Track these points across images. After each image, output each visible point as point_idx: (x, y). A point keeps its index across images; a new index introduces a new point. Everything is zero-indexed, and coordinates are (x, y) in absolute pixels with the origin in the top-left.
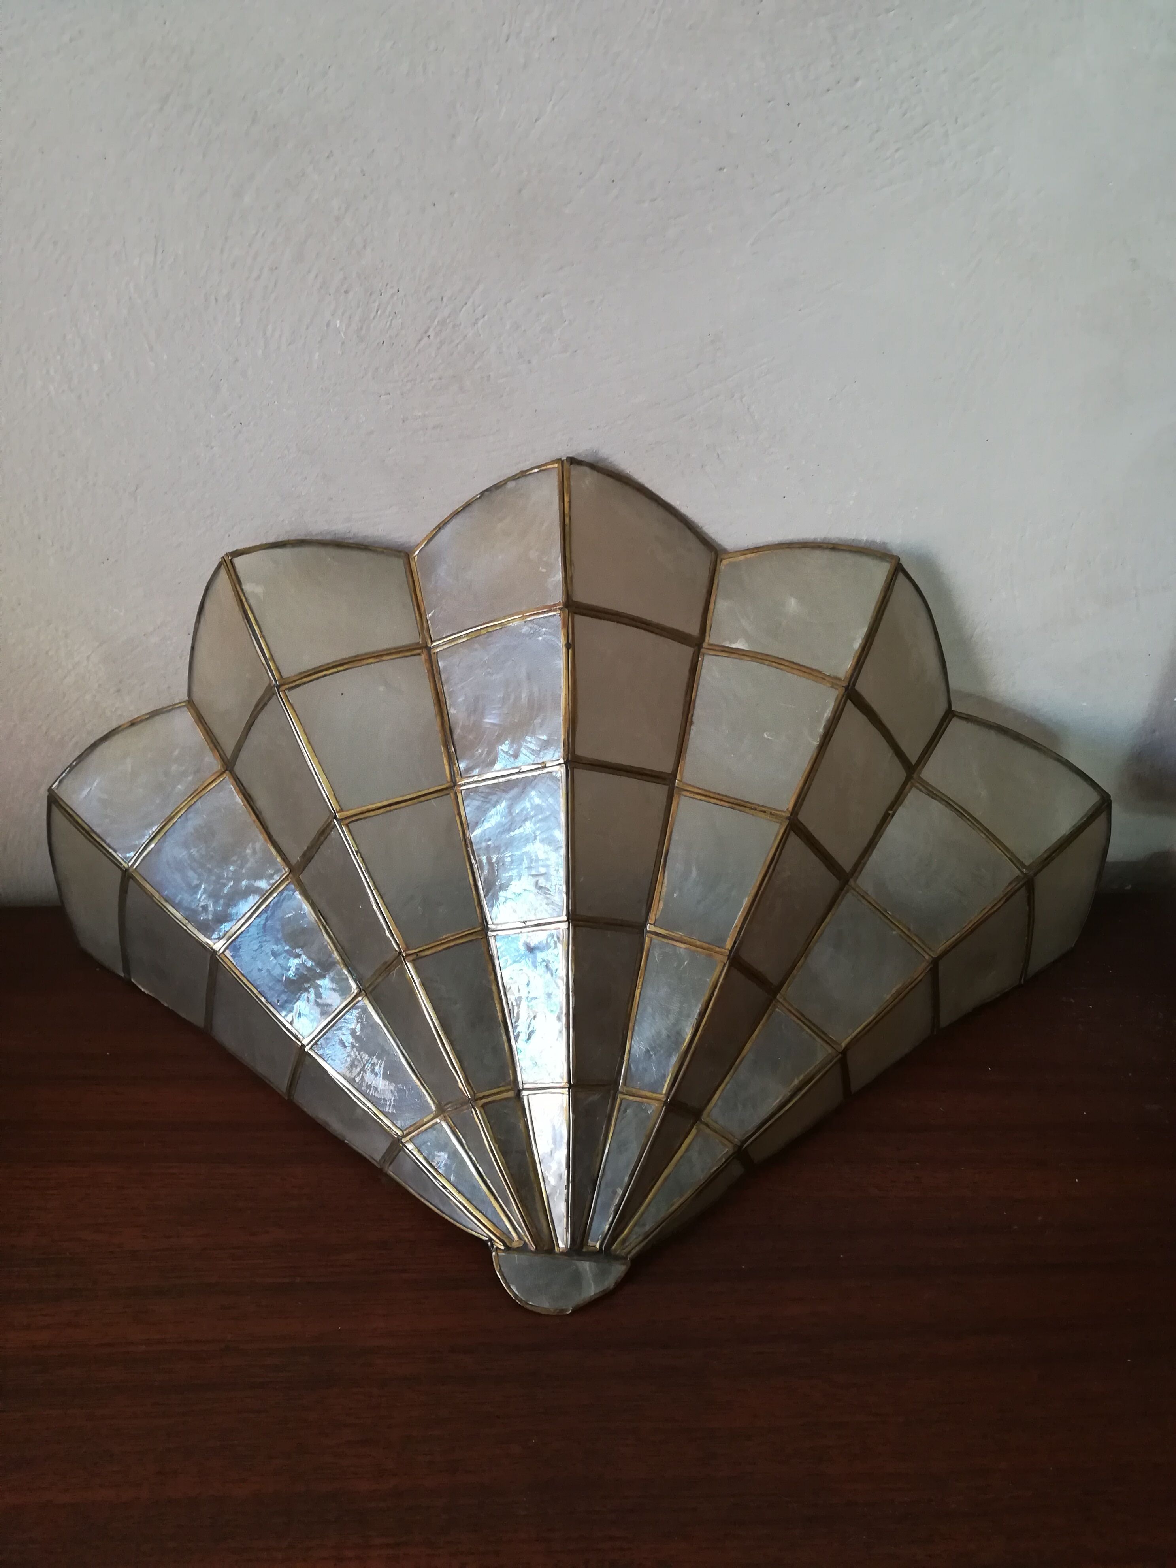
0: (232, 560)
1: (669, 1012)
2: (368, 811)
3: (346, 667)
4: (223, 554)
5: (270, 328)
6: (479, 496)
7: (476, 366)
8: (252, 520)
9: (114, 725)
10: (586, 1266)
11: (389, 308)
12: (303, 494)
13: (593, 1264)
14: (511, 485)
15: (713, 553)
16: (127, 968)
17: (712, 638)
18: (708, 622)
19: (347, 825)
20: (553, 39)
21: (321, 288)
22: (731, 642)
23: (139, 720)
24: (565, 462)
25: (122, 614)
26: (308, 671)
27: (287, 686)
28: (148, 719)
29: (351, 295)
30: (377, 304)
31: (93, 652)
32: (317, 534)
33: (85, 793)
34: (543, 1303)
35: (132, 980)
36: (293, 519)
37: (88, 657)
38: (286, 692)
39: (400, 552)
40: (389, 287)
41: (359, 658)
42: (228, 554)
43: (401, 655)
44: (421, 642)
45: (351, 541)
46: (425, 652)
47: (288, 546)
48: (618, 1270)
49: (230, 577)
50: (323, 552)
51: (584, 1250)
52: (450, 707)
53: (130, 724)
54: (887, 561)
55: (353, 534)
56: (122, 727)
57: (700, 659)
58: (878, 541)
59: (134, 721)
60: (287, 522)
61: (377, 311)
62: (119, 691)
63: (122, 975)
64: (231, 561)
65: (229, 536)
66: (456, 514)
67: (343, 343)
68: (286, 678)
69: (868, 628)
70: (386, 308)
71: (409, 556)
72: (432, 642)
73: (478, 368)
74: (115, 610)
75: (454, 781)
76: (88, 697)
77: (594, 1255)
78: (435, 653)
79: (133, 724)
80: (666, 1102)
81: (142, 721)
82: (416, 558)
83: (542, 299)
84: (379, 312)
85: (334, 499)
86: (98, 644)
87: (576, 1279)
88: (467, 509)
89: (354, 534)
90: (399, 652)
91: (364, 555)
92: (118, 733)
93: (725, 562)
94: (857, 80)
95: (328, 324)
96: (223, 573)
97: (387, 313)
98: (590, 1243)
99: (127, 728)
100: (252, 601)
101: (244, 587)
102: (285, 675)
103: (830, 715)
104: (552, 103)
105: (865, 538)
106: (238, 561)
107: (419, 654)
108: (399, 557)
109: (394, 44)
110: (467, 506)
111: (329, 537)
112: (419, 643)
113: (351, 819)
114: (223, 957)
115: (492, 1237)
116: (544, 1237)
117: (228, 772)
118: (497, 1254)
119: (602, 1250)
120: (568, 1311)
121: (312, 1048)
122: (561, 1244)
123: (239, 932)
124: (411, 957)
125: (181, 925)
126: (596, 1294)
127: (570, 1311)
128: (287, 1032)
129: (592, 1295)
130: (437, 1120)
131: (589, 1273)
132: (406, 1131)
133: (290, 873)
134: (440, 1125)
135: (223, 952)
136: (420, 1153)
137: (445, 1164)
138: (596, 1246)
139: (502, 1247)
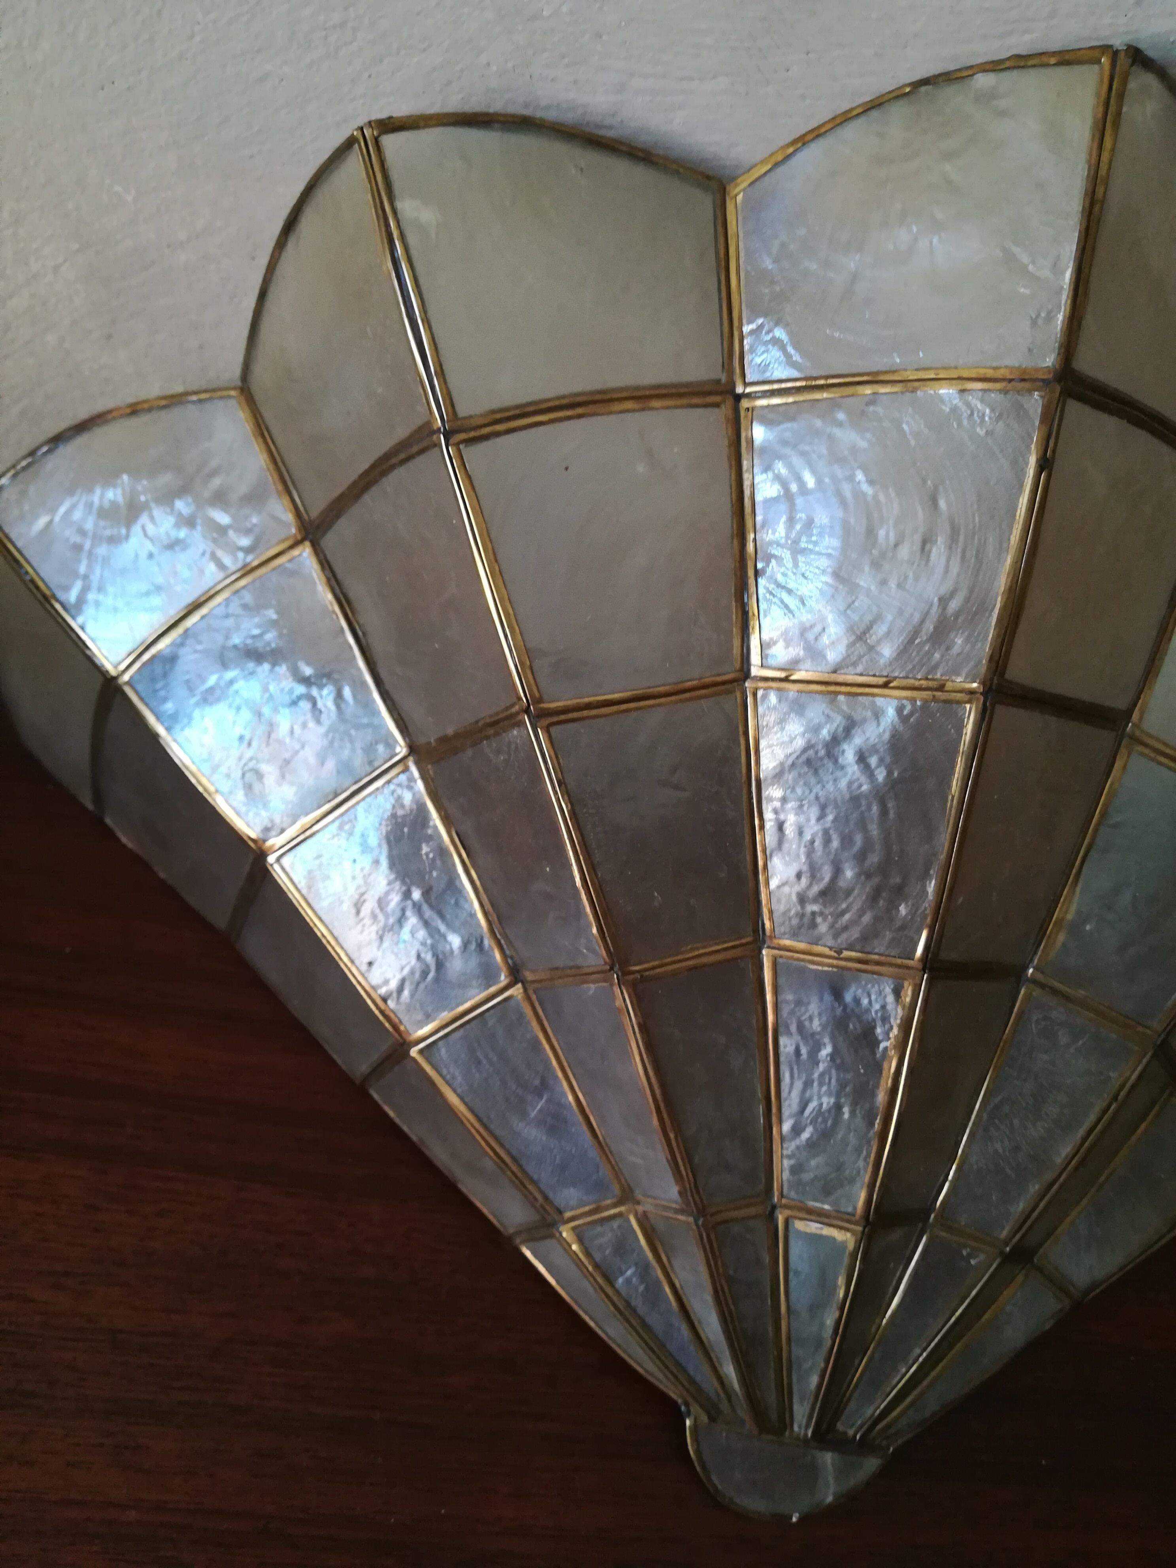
0: (380, 139)
2: (589, 706)
3: (580, 411)
4: (362, 121)
6: (908, 90)
8: (424, 50)
9: (100, 406)
10: (830, 1460)
12: (545, 13)
13: (838, 1455)
14: (983, 81)
16: (98, 796)
19: (547, 730)
23: (146, 406)
24: (1122, 55)
25: (129, 198)
26: (507, 409)
27: (463, 436)
28: (164, 407)
31: (65, 261)
32: (548, 107)
33: (42, 522)
34: (755, 1505)
35: (108, 821)
36: (510, 65)
37: (56, 268)
38: (462, 446)
39: (709, 178)
41: (608, 396)
42: (373, 124)
43: (685, 401)
44: (724, 381)
45: (611, 134)
46: (730, 401)
47: (496, 125)
49: (371, 176)
50: (560, 149)
51: (832, 1436)
53: (129, 411)
55: (619, 120)
56: (115, 414)
59: (139, 407)
60: (494, 68)
62: (109, 337)
63: (90, 806)
64: (376, 140)
65: (370, 76)
66: (844, 119)
68: (464, 418)
71: (725, 189)
72: (746, 384)
74: (118, 188)
75: (745, 670)
76: (51, 338)
77: (841, 1445)
78: (748, 409)
79: (135, 410)
80: (1002, 1254)
81: (150, 410)
82: (740, 198)
85: (604, 38)
86: (77, 246)
87: (810, 1477)
88: (874, 113)
89: (622, 121)
90: (681, 395)
91: (639, 173)
92: (106, 422)
96: (354, 163)
98: (840, 1427)
99: (122, 416)
100: (412, 240)
101: (399, 205)
102: (463, 410)
106: (389, 142)
107: (717, 405)
108: (706, 189)
110: (876, 105)
111: (569, 118)
112: (719, 381)
113: (555, 719)
114: (276, 867)
115: (690, 1400)
116: (774, 1416)
117: (307, 544)
118: (695, 1427)
119: (858, 1437)
120: (792, 1519)
121: (421, 1052)
122: (796, 1428)
123: (308, 833)
124: (631, 977)
125: (206, 795)
126: (836, 1498)
127: (794, 1520)
128: (381, 1018)
129: (830, 1499)
130: (622, 1209)
131: (830, 1468)
132: (568, 1214)
133: (409, 755)
134: (628, 1221)
135: (278, 860)
136: (588, 1254)
137: (628, 1281)
138: (851, 1432)
139: (704, 1419)
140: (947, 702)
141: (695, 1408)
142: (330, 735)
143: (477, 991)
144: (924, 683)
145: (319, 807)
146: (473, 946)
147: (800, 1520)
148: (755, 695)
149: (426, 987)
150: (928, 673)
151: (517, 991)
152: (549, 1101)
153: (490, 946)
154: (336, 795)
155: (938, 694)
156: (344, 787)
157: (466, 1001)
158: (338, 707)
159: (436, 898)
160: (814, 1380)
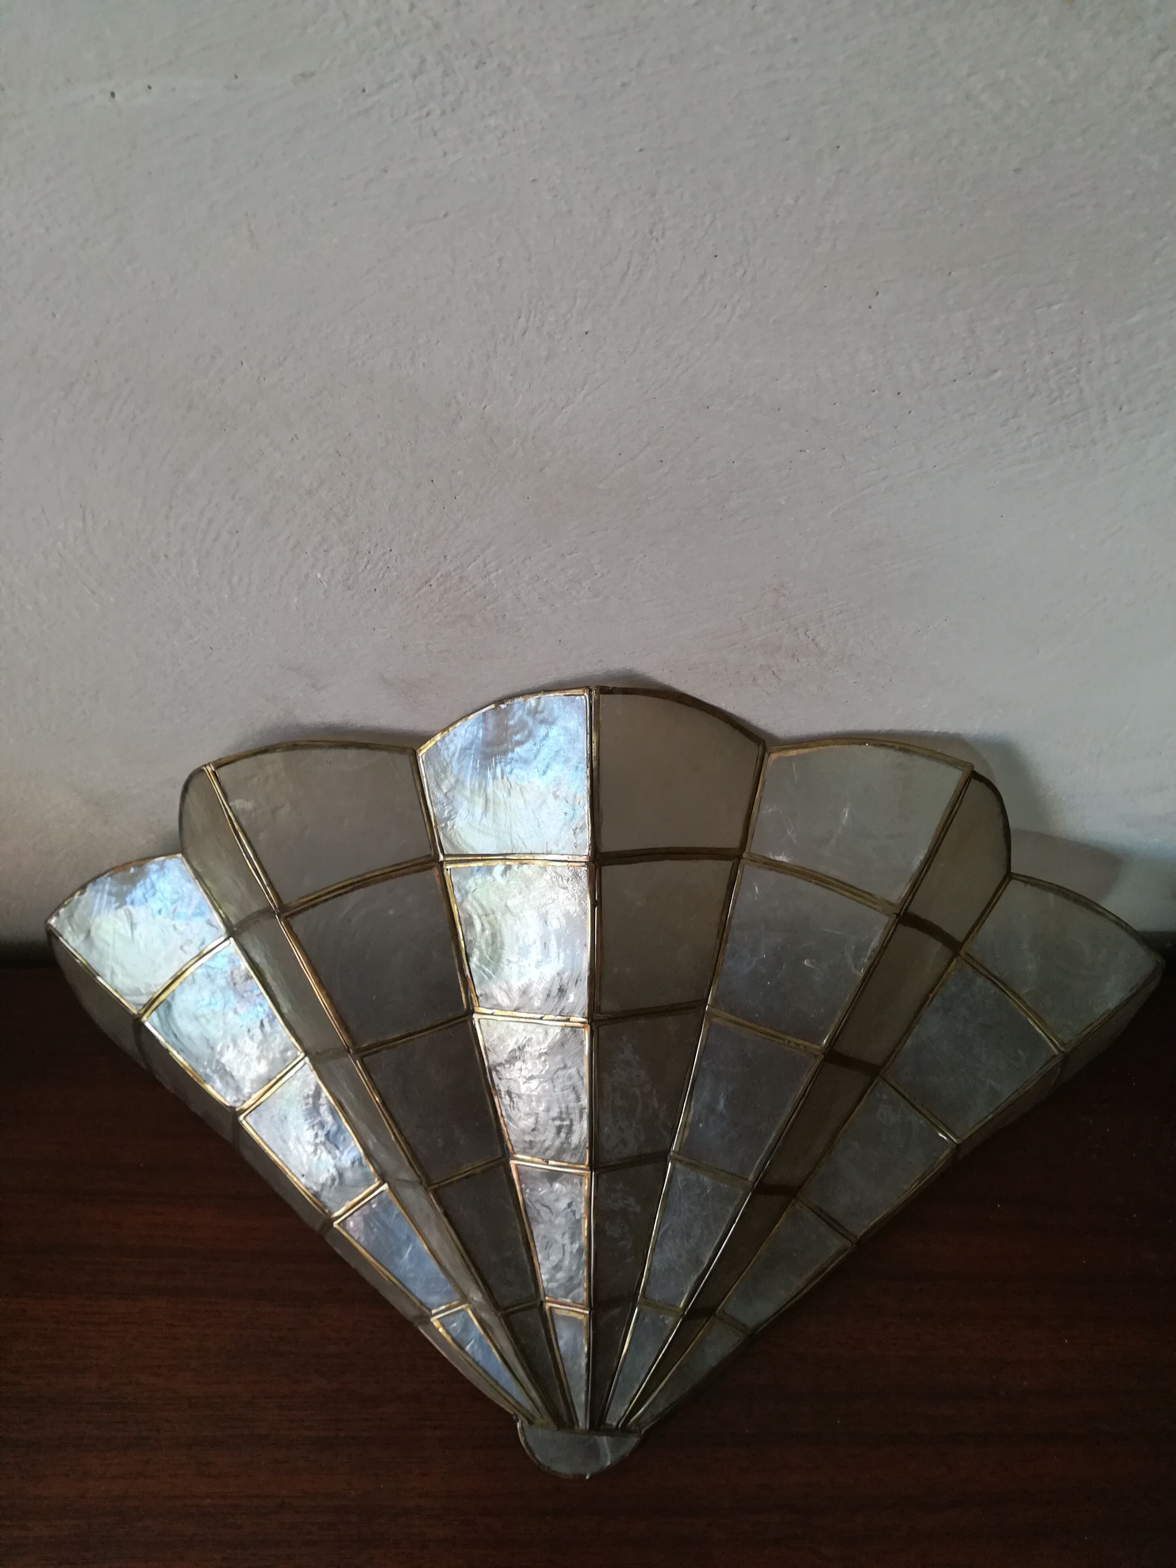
0: (216, 771)
1: (689, 1236)
2: (383, 1044)
3: (351, 887)
5: (235, 579)
7: (489, 608)
10: (604, 1441)
11: (381, 564)
13: (609, 1437)
15: (761, 747)
16: (148, 1066)
17: (755, 847)
18: (751, 829)
19: (361, 1059)
20: (587, 333)
21: (295, 547)
22: (774, 855)
26: (310, 895)
27: (288, 913)
29: (332, 553)
30: (365, 560)
34: (564, 1468)
35: (157, 1077)
38: (288, 919)
40: (379, 547)
41: (366, 877)
42: (211, 765)
43: (411, 870)
44: (433, 855)
46: (437, 866)
48: (633, 1441)
51: (602, 1427)
52: (466, 932)
53: (122, 868)
54: (959, 769)
57: (739, 872)
58: (951, 733)
61: (366, 566)
64: (214, 772)
67: (325, 591)
68: (288, 904)
69: (929, 849)
70: (377, 564)
71: (415, 753)
72: (445, 857)
73: (491, 610)
75: (470, 1011)
77: (610, 1432)
78: (447, 869)
79: (125, 867)
80: (682, 1315)
83: (568, 557)
84: (368, 567)
87: (594, 1452)
90: (408, 867)
93: (774, 756)
94: (995, 371)
95: (307, 576)
97: (379, 567)
98: (608, 1421)
101: (232, 804)
103: (877, 944)
104: (583, 392)
105: (936, 730)
106: (221, 771)
107: (430, 869)
109: (370, 337)
112: (429, 856)
113: (365, 1053)
114: (244, 1122)
115: (517, 1413)
116: (565, 1418)
117: (232, 939)
118: (522, 1428)
119: (620, 1426)
120: (585, 1477)
121: (339, 1224)
122: (580, 1424)
123: (258, 1103)
124: (433, 1187)
125: (199, 1083)
126: (612, 1463)
127: (587, 1477)
128: (314, 1205)
129: (608, 1463)
130: (463, 1306)
131: (606, 1446)
132: (434, 1312)
133: (305, 1057)
134: (467, 1313)
135: (245, 1118)
136: (448, 1332)
137: (472, 1347)
138: (614, 1424)
139: (526, 1423)
140: (572, 1027)
141: (520, 1417)
142: (261, 1048)
143: (363, 1189)
144: (559, 1018)
145: (263, 1087)
146: (357, 1163)
147: (591, 1477)
148: (479, 1022)
149: (335, 1188)
150: (561, 1012)
151: (385, 1187)
152: (413, 1248)
153: (366, 1163)
154: (270, 1080)
155: (568, 1024)
156: (274, 1075)
157: (358, 1195)
158: (262, 1031)
159: (333, 1137)
160: (583, 1397)
